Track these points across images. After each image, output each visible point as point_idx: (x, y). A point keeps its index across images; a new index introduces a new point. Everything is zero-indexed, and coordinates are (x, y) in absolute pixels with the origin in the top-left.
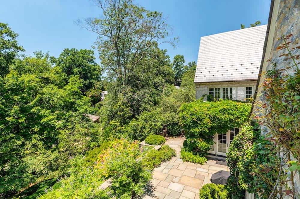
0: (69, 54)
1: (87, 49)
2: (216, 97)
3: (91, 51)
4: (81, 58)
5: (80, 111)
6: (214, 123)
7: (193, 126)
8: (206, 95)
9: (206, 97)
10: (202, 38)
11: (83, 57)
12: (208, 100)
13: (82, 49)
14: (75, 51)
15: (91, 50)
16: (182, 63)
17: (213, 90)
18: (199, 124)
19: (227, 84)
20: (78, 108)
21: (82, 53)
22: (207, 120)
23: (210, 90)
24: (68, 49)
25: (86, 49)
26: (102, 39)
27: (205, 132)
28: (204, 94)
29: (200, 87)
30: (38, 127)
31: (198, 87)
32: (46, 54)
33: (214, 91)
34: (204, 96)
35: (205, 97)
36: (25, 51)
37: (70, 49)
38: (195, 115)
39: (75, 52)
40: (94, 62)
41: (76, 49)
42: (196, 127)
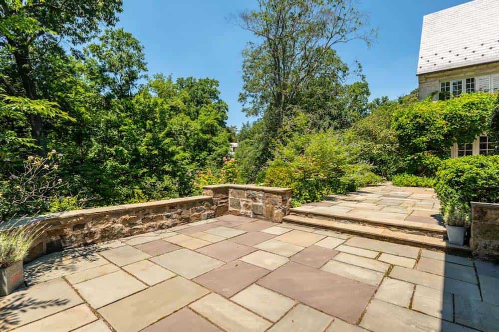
0: (184, 87)
1: (209, 78)
2: (454, 93)
3: (214, 82)
4: (200, 92)
5: (218, 152)
6: (453, 124)
7: (417, 135)
8: (437, 91)
9: (437, 95)
10: (425, 17)
11: (203, 90)
12: (440, 99)
13: (202, 78)
14: (193, 81)
15: (214, 80)
16: (365, 96)
17: (448, 84)
18: (427, 130)
19: (474, 71)
20: (214, 147)
21: (201, 84)
22: (440, 122)
23: (443, 84)
24: (182, 79)
25: (207, 78)
26: (253, 45)
27: (437, 140)
28: (434, 92)
29: (426, 82)
30: (170, 165)
31: (422, 83)
32: (168, 77)
33: (451, 87)
34: (433, 94)
35: (435, 96)
36: (147, 71)
37: (185, 79)
38: (420, 117)
39: (192, 83)
40: (217, 98)
41: (193, 78)
42: (421, 135)
